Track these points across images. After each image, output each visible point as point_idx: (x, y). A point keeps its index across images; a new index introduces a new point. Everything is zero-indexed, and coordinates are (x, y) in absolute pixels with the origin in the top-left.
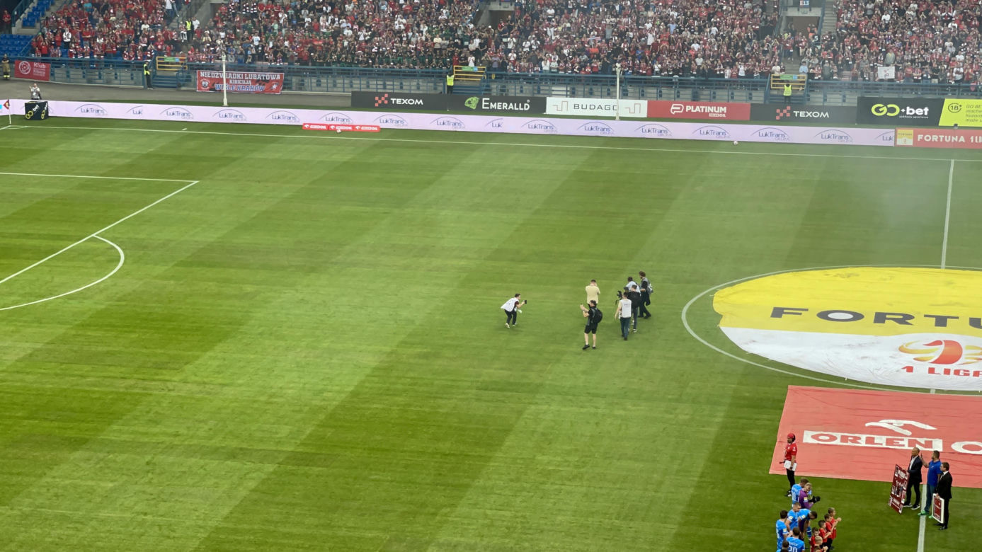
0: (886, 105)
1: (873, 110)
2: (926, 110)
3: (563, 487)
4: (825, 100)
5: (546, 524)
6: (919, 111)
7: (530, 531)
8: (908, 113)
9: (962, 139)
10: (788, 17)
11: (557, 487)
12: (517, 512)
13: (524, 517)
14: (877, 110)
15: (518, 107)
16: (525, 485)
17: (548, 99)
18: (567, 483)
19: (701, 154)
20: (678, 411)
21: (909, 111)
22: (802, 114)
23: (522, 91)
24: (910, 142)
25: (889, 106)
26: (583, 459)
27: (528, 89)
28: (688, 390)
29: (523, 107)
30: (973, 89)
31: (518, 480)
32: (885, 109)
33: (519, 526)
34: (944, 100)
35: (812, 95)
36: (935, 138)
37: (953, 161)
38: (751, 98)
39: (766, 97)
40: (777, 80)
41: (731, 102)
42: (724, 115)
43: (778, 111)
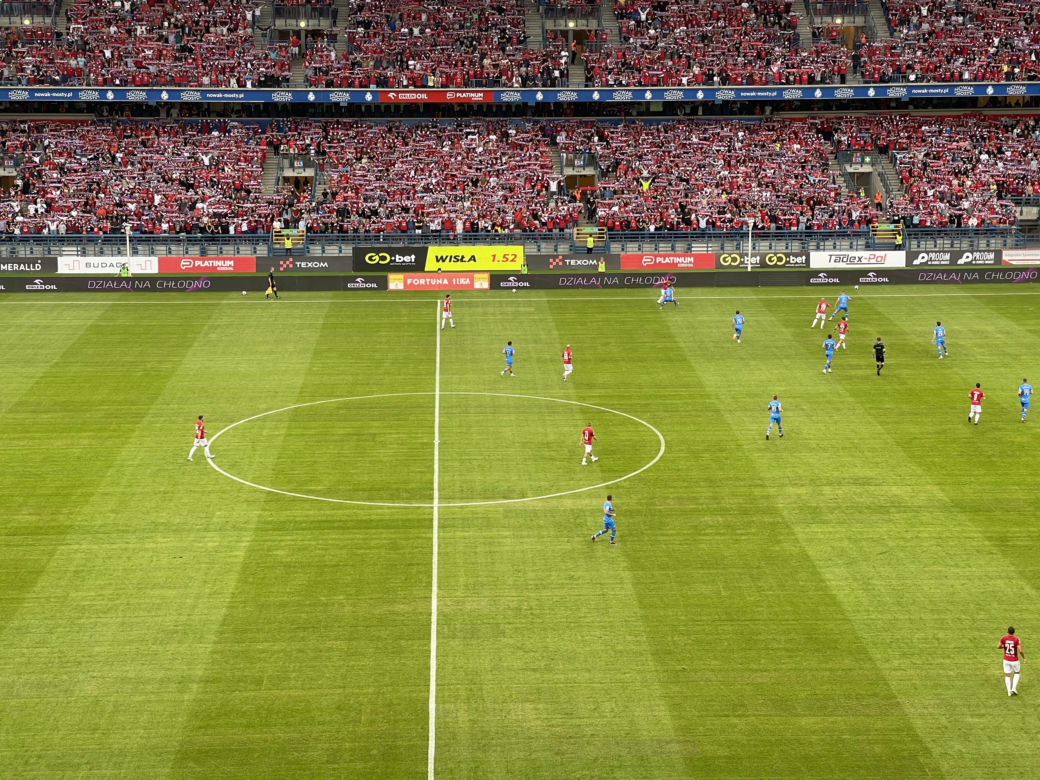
0: (377, 254)
1: (367, 258)
2: (413, 257)
3: (98, 620)
4: (323, 252)
5: (83, 656)
6: (407, 259)
7: (69, 664)
8: (397, 260)
9: (446, 282)
10: (284, 178)
11: (92, 620)
12: (53, 648)
13: (62, 652)
14: (370, 258)
15: (29, 267)
16: (60, 621)
17: (59, 259)
18: (101, 615)
19: (212, 305)
20: (206, 539)
21: (398, 258)
22: (303, 265)
23: (32, 253)
24: (401, 286)
25: (381, 255)
26: (116, 592)
27: (38, 251)
28: (215, 520)
29: (34, 267)
30: (452, 238)
31: (53, 617)
32: (377, 258)
33: (57, 660)
34: (427, 248)
35: (311, 247)
36: (422, 281)
37: (439, 301)
38: (255, 252)
39: (269, 251)
40: (279, 234)
41: (237, 256)
42: (231, 269)
43: (282, 263)
